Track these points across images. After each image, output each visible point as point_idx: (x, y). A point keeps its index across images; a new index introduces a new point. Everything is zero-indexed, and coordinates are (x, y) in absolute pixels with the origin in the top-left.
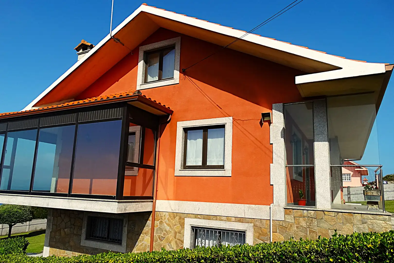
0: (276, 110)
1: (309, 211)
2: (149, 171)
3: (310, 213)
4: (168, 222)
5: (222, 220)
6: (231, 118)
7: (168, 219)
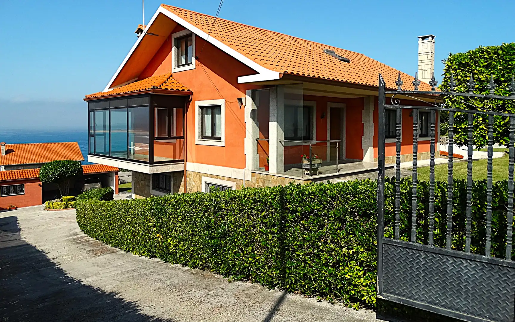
0: (248, 95)
1: (264, 175)
2: (182, 140)
3: (264, 176)
4: (193, 179)
5: (220, 179)
6: (224, 100)
7: (193, 177)
